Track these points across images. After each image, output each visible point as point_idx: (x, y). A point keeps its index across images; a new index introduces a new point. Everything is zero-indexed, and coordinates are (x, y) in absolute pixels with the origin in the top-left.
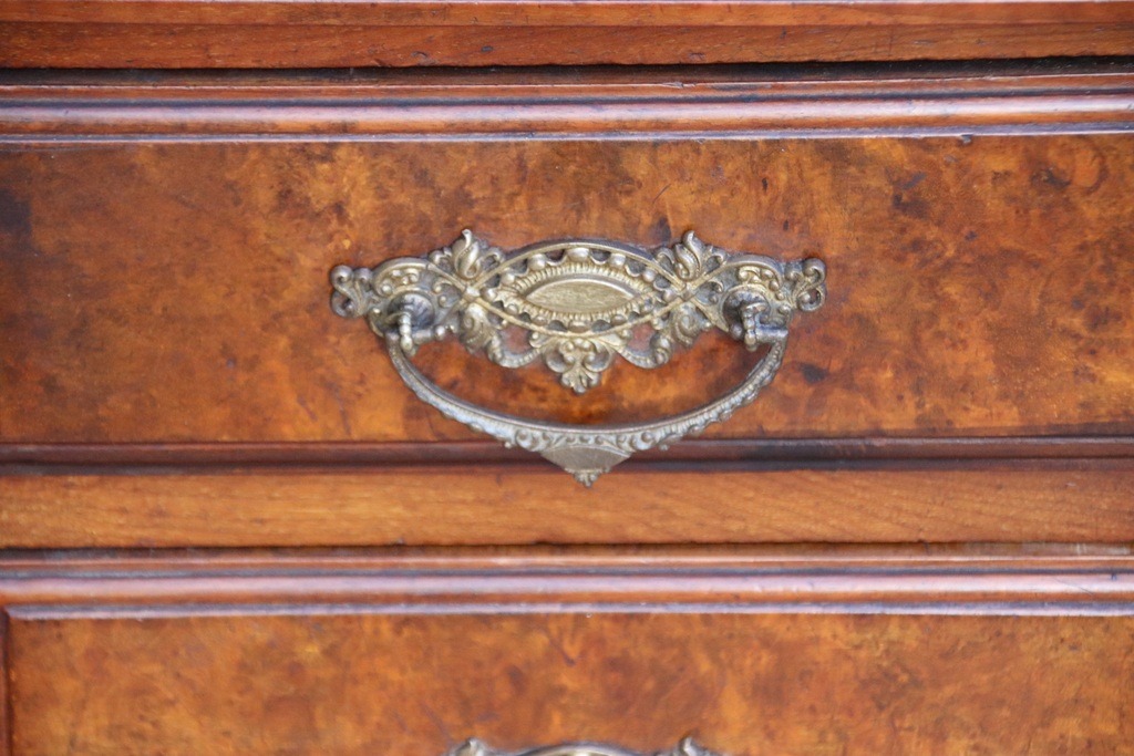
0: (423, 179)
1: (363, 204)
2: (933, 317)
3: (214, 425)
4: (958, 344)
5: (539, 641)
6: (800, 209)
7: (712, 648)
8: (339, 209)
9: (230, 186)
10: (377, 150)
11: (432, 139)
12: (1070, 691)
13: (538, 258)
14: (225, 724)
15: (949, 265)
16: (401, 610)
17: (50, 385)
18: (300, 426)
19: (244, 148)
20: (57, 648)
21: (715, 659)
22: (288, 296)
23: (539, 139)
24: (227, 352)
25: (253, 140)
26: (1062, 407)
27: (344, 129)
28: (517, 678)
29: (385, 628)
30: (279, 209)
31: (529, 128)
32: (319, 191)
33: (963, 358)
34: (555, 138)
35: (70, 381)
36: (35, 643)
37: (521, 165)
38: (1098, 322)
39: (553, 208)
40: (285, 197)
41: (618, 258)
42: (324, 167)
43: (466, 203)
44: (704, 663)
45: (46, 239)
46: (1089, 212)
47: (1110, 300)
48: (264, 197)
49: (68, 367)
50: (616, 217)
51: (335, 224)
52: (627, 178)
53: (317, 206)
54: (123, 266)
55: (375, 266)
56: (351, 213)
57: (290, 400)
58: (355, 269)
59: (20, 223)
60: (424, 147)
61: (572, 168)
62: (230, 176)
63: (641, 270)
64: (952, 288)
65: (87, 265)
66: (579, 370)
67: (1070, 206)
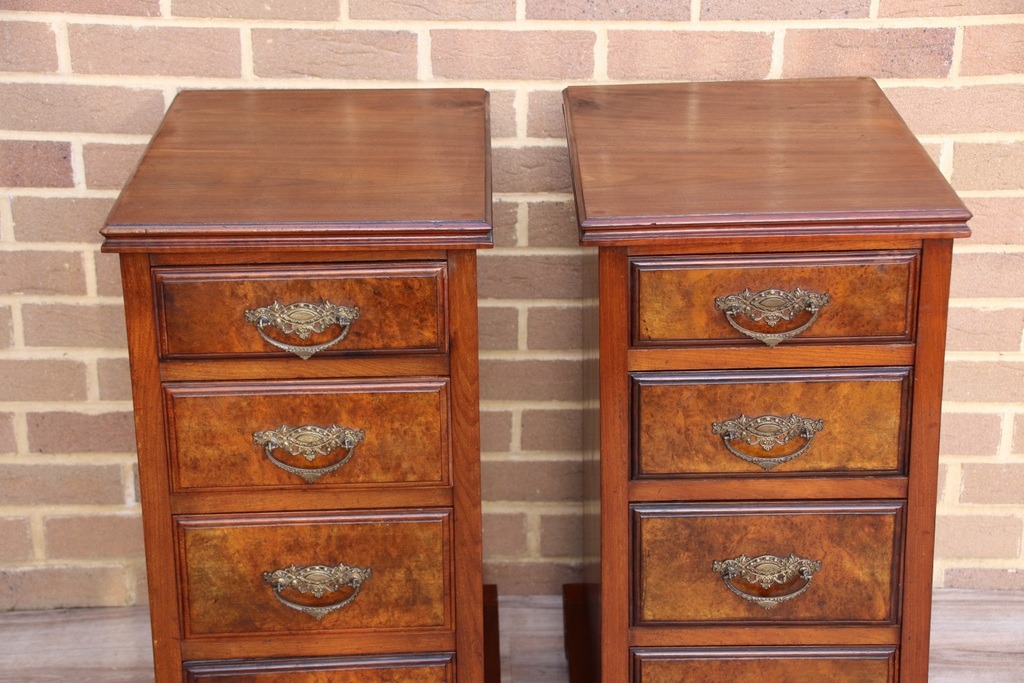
0: (265, 288)
1: (251, 295)
2: (385, 320)
3: (219, 349)
4: (391, 327)
5: (298, 401)
6: (352, 295)
7: (338, 402)
8: (245, 296)
9: (220, 291)
10: (255, 282)
11: (266, 279)
12: (421, 411)
13: (292, 307)
14: (225, 422)
15: (387, 308)
16: (265, 394)
17: (180, 340)
18: (239, 348)
19: (222, 283)
20: (185, 404)
21: (339, 404)
22: (234, 317)
23: (291, 279)
24: (221, 332)
25: (224, 280)
26: (415, 341)
27: (246, 277)
28: (293, 410)
29: (262, 399)
30: (231, 296)
31: (289, 276)
32: (241, 292)
33: (392, 330)
34: (295, 279)
35: (185, 338)
36: (180, 403)
37: (287, 285)
38: (422, 321)
39: (295, 295)
40: (233, 293)
41: (311, 306)
42: (241, 286)
43: (275, 294)
44: (337, 406)
45: (178, 304)
46: (418, 295)
47: (425, 316)
48: (228, 293)
49: (184, 335)
50: (310, 297)
51: (245, 300)
52: (312, 288)
53: (240, 296)
54: (196, 311)
55: (255, 309)
56: (248, 297)
57: (237, 343)
58: (249, 310)
59: (172, 300)
60: (265, 281)
61: (300, 286)
62: (221, 289)
63: (316, 309)
64: (388, 313)
65: (188, 311)
66: (303, 334)
67: (414, 294)
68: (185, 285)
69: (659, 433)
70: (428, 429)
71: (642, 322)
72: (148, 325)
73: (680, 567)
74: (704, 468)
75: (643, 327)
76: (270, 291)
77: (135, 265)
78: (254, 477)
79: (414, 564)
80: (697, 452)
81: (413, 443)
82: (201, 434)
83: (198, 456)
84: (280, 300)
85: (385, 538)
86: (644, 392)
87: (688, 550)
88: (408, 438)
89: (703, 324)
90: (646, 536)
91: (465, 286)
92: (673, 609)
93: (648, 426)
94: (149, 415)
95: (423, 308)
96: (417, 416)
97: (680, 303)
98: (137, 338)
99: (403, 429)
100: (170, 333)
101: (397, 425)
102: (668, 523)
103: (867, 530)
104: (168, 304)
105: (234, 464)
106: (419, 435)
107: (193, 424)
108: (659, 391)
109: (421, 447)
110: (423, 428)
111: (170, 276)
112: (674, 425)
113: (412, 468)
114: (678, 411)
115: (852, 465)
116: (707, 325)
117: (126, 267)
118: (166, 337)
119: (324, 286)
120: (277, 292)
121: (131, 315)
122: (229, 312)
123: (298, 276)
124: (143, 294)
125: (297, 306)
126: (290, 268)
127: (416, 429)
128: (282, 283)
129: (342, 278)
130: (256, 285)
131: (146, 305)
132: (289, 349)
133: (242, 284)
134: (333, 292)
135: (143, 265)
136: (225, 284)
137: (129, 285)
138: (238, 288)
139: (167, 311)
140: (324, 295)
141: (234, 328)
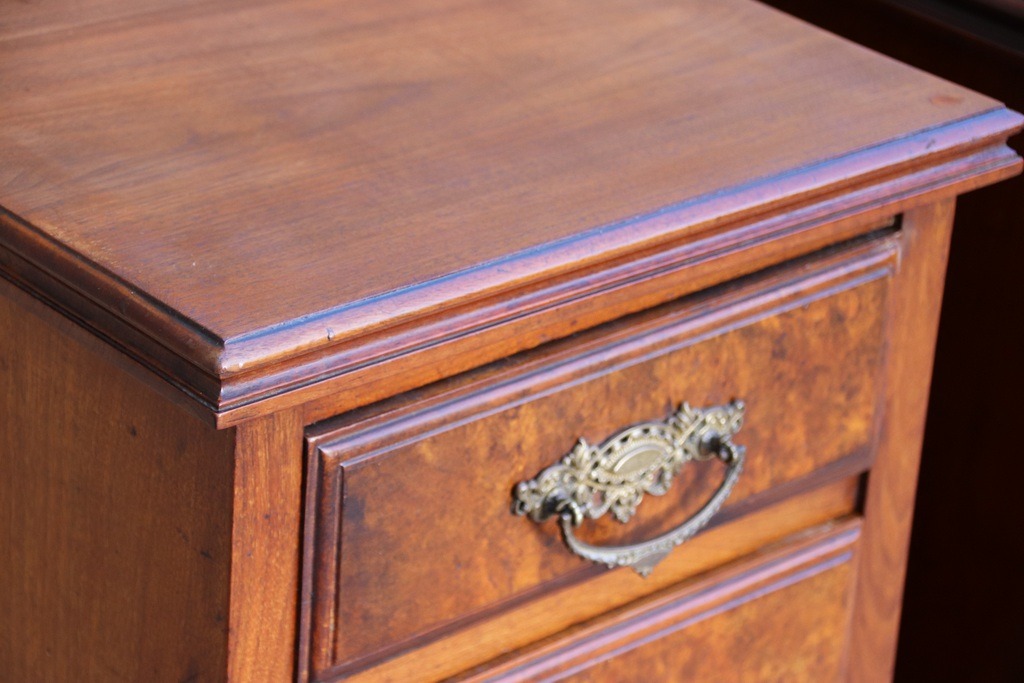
0: (561, 413)
1: (531, 440)
2: (782, 416)
3: (446, 609)
4: (790, 429)
6: (731, 371)
7: (664, 656)
8: (519, 447)
9: (467, 451)
10: (540, 402)
11: (566, 386)
12: (815, 618)
13: (616, 444)
15: (792, 383)
17: (366, 617)
18: (489, 596)
19: (475, 424)
21: (666, 663)
22: (490, 513)
23: (617, 368)
24: (457, 562)
25: (478, 417)
26: (830, 452)
27: (524, 394)
30: (490, 458)
31: (612, 363)
32: (509, 440)
33: (793, 437)
35: (376, 610)
37: (607, 388)
38: (850, 395)
39: (621, 411)
40: (493, 448)
41: (654, 430)
42: (513, 423)
43: (579, 419)
44: (660, 668)
45: (371, 520)
46: (852, 332)
47: (856, 381)
48: (483, 452)
49: (376, 601)
50: (648, 406)
51: (516, 458)
52: (655, 380)
53: (508, 449)
54: (408, 523)
55: (536, 477)
56: (524, 447)
57: (485, 580)
58: (527, 482)
59: (359, 514)
60: (563, 393)
61: (631, 382)
62: (467, 445)
63: (663, 433)
64: (792, 397)
65: (391, 529)
66: (627, 507)
67: (845, 331)
68: (391, 458)
70: (820, 659)
72: (281, 601)
76: (571, 412)
77: (269, 438)
84: (590, 433)
91: (924, 282)
95: (857, 363)
96: (805, 634)
98: (251, 643)
99: (778, 675)
100: (343, 608)
101: (766, 671)
104: (348, 527)
106: (802, 680)
110: (812, 659)
111: (333, 448)
117: (249, 451)
118: (332, 621)
119: (679, 368)
120: (585, 413)
121: (246, 588)
122: (480, 503)
123: (629, 356)
124: (279, 518)
125: (625, 440)
126: (610, 341)
127: (800, 666)
128: (598, 387)
129: (717, 333)
130: (545, 408)
131: (283, 548)
132: (618, 558)
133: (515, 417)
134: (694, 379)
135: (288, 432)
136: (480, 427)
137: (251, 502)
138: (504, 429)
139: (344, 547)
140: (676, 392)
141: (485, 543)
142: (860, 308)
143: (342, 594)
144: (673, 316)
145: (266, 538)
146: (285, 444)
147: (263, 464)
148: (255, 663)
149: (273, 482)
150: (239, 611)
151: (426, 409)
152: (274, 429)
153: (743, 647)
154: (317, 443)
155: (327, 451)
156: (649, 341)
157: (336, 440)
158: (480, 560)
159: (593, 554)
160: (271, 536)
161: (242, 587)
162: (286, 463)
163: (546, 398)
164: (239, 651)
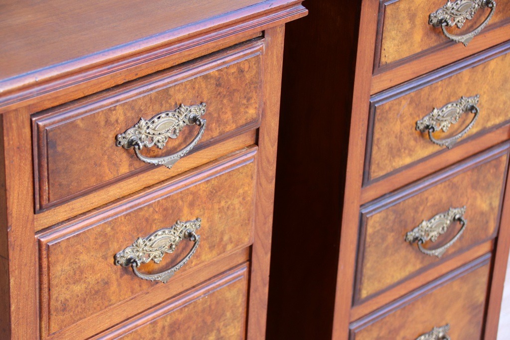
0: (133, 108)
1: (121, 118)
2: (222, 108)
3: (93, 182)
4: (226, 113)
5: (151, 209)
6: (200, 92)
7: (182, 198)
8: (117, 121)
9: (96, 123)
10: (124, 104)
11: (134, 98)
12: (241, 184)
13: (156, 119)
14: (92, 254)
15: (225, 96)
16: (125, 213)
17: (60, 185)
18: (109, 176)
19: (98, 113)
20: (59, 249)
21: (183, 201)
22: (107, 146)
23: (154, 91)
24: (95, 164)
25: (100, 110)
26: (242, 122)
27: (118, 101)
28: (147, 220)
29: (123, 218)
30: (105, 126)
31: (152, 89)
32: (113, 118)
33: (227, 116)
34: (157, 90)
35: (64, 182)
36: (55, 249)
37: (151, 99)
38: (248, 100)
39: (157, 107)
40: (106, 122)
41: (170, 114)
42: (114, 112)
43: (141, 111)
44: (180, 203)
45: (59, 149)
46: (247, 76)
47: (250, 95)
48: (103, 123)
49: (64, 179)
50: (168, 105)
51: (116, 125)
52: (170, 95)
53: (113, 122)
54: (75, 150)
55: (125, 133)
56: (119, 121)
57: (107, 171)
58: (121, 134)
59: (54, 146)
60: (133, 101)
61: (160, 96)
62: (96, 120)
63: (174, 115)
64: (225, 101)
65: (68, 152)
66: (162, 143)
67: (244, 76)
68: (66, 125)
69: (384, 143)
70: (244, 199)
71: (383, 51)
72: (27, 179)
73: (387, 248)
74: (408, 160)
75: (383, 55)
76: (137, 108)
77: (17, 118)
78: (112, 298)
79: (222, 323)
80: (405, 149)
81: (233, 215)
82: (72, 273)
83: (68, 297)
84: (145, 116)
85: (203, 311)
86: (378, 111)
87: (393, 231)
88: (230, 213)
89: (420, 40)
90: (370, 230)
91: (275, 57)
92: (379, 281)
93: (378, 139)
94: (23, 273)
95: (250, 88)
96: (237, 189)
97: (407, 26)
98: (16, 195)
99: (227, 205)
100: (51, 181)
101: (223, 203)
102: (383, 214)
103: (492, 171)
104: (51, 151)
105: (97, 292)
106: (237, 206)
107: (66, 267)
108: (387, 107)
109: (238, 217)
110: (241, 199)
111: (43, 122)
112: (394, 132)
113: (230, 238)
114: (397, 120)
115: (489, 124)
116: (422, 40)
117: (8, 124)
118: (47, 186)
119: (179, 90)
120: (142, 108)
121: (12, 174)
122: (103, 142)
123: (159, 87)
124: (23, 148)
125: (159, 118)
126: (151, 81)
127: (236, 202)
128: (147, 98)
129: (193, 78)
130: (126, 106)
131: (25, 159)
132: (158, 162)
133: (114, 110)
134: (185, 95)
135: (24, 116)
136: (100, 114)
137: (11, 143)
138: (110, 114)
139: (49, 159)
140: (179, 100)
141: (106, 157)
142: (249, 67)
143: (50, 176)
144: (175, 72)
145: (19, 156)
146: (23, 121)
147: (15, 128)
148: (18, 202)
149: (20, 135)
150: (10, 183)
151: (79, 107)
152: (18, 115)
153: (213, 194)
154: (36, 120)
155: (40, 124)
156: (166, 81)
157: (43, 119)
158: (105, 163)
159: (149, 160)
160: (20, 155)
161: (11, 174)
162: (24, 128)
163: (126, 102)
164: (11, 198)
